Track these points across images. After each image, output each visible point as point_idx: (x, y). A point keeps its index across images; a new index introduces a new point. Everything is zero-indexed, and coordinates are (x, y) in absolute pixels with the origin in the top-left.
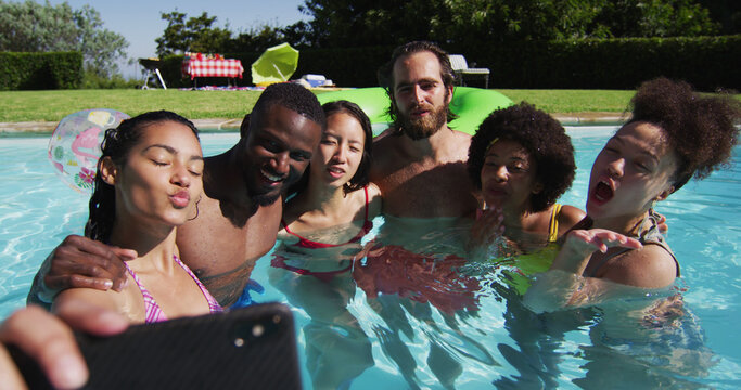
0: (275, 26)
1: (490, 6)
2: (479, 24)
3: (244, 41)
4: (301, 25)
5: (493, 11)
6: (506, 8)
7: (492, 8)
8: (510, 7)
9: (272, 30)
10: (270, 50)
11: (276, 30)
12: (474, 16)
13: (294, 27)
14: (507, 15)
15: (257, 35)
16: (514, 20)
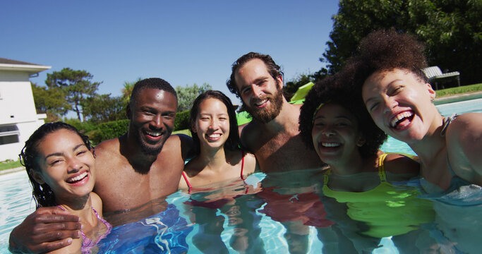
0: (308, 74)
1: (453, 27)
2: (447, 42)
3: (289, 86)
4: (323, 70)
5: (458, 30)
6: (468, 26)
7: (456, 28)
8: (471, 24)
9: (307, 76)
10: (301, 88)
11: (309, 76)
12: (441, 37)
13: (320, 71)
14: (470, 30)
15: (298, 81)
16: (477, 32)
